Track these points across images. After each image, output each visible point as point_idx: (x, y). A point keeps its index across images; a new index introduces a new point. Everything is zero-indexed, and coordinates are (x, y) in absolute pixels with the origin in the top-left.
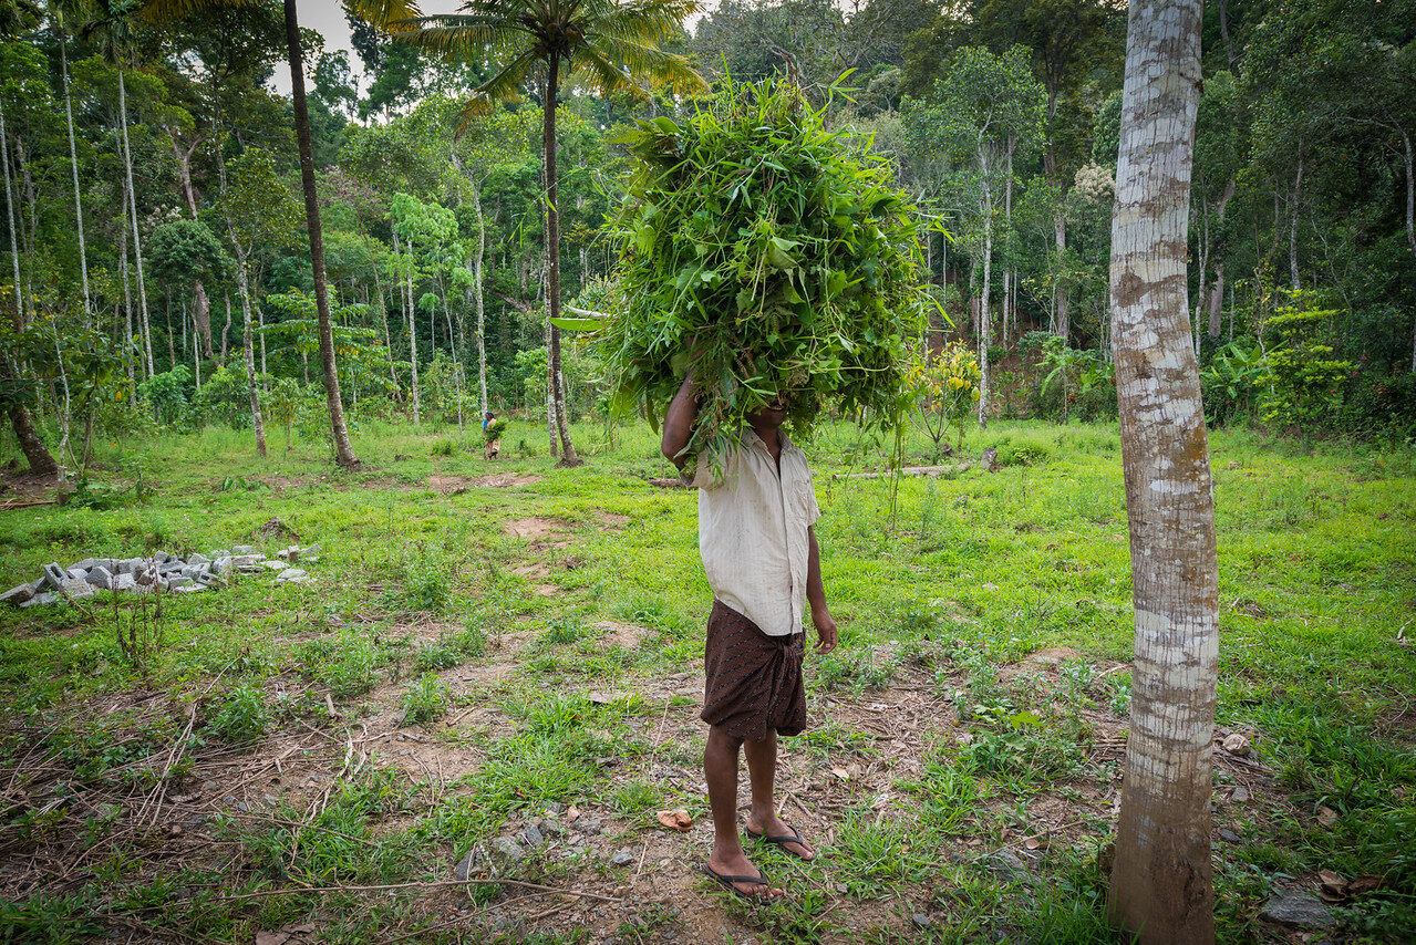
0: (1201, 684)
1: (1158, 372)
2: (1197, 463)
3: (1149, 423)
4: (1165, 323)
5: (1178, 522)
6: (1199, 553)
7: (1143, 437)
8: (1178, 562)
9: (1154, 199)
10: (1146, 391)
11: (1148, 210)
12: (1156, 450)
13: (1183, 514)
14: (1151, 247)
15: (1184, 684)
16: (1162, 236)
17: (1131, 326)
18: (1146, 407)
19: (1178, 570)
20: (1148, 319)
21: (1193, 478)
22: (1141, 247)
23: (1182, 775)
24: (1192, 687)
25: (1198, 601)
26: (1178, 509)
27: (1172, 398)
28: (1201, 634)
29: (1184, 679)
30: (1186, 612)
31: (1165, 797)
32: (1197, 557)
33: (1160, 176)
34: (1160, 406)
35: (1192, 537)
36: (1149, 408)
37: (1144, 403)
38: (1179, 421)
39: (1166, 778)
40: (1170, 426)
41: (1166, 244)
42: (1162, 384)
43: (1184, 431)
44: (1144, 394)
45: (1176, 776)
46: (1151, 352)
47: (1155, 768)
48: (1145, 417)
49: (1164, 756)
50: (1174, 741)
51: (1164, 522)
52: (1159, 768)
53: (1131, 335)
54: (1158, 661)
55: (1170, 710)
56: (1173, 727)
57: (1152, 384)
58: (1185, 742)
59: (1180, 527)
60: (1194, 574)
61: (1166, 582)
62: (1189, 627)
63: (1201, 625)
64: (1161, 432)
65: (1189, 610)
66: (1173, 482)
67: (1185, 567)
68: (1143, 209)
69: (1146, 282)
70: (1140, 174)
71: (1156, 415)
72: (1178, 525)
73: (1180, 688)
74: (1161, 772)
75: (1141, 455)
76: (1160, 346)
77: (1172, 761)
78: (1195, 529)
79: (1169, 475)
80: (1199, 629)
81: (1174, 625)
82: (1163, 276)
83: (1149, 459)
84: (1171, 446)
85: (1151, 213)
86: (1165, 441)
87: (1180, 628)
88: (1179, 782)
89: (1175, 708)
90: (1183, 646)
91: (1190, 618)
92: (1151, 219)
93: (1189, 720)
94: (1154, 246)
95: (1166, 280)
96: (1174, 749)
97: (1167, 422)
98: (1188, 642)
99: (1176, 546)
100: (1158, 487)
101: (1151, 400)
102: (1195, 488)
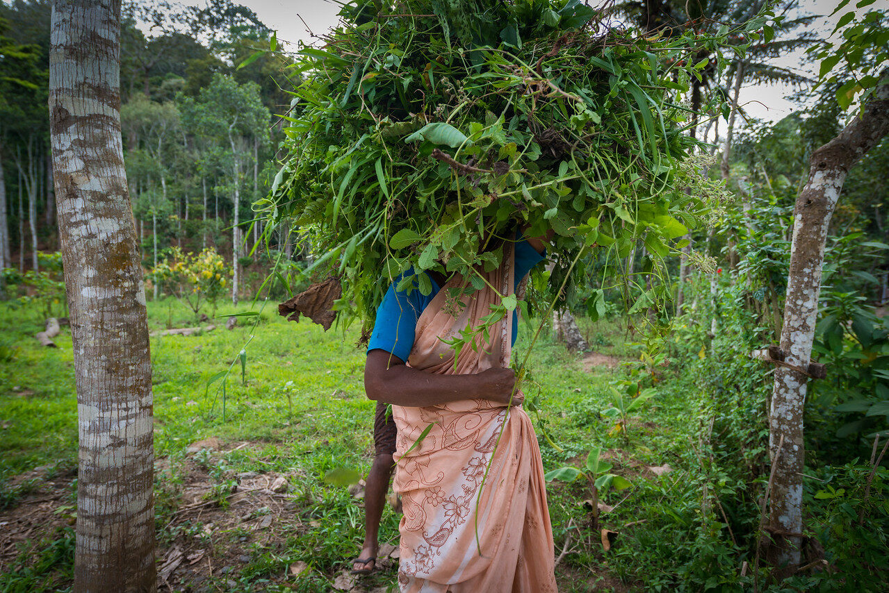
0: (128, 461)
1: (83, 193)
2: (120, 272)
3: (77, 238)
4: (90, 152)
5: (102, 322)
6: (122, 349)
7: (74, 250)
8: (103, 357)
9: (76, 44)
10: (74, 209)
11: (71, 53)
12: (84, 260)
13: (107, 316)
14: (76, 86)
15: (112, 463)
16: (86, 78)
17: (61, 152)
18: (75, 223)
19: (104, 364)
20: (74, 148)
21: (116, 285)
22: (67, 85)
23: (114, 545)
24: (119, 465)
25: (122, 389)
26: (103, 312)
27: (95, 216)
28: (127, 418)
29: (112, 459)
30: (112, 401)
31: (99, 569)
32: (120, 351)
33: (81, 26)
34: (86, 223)
35: (115, 335)
36: (77, 224)
37: (73, 220)
38: (103, 236)
39: (100, 551)
40: (94, 240)
41: (90, 86)
42: (88, 203)
43: (107, 245)
44: (73, 211)
45: (108, 547)
46: (77, 176)
47: (92, 544)
48: (75, 232)
49: (98, 532)
50: (105, 516)
51: (92, 323)
52: (94, 544)
53: (62, 159)
54: (91, 447)
55: (101, 489)
56: (103, 505)
57: (79, 204)
58: (115, 515)
59: (105, 327)
60: (118, 367)
61: (95, 376)
62: (115, 414)
63: (127, 409)
64: (87, 245)
65: (114, 398)
66: (98, 288)
67: (109, 361)
68: (67, 52)
69: (73, 115)
70: (64, 20)
71: (83, 230)
72: (102, 326)
73: (108, 468)
74: (96, 547)
75: (74, 266)
76: (86, 171)
77: (103, 535)
78: (118, 327)
79: (94, 282)
80: (124, 414)
81: (101, 414)
82: (88, 112)
83: (80, 268)
84: (95, 257)
85: (74, 57)
86: (90, 252)
87: (107, 414)
88: (111, 552)
89: (104, 487)
90: (110, 431)
91: (115, 405)
92: (74, 62)
93: (119, 494)
94: (78, 85)
95: (91, 117)
96: (105, 523)
97: (91, 236)
98: (114, 426)
99: (101, 343)
100: (87, 293)
101: (79, 217)
102: (118, 292)
